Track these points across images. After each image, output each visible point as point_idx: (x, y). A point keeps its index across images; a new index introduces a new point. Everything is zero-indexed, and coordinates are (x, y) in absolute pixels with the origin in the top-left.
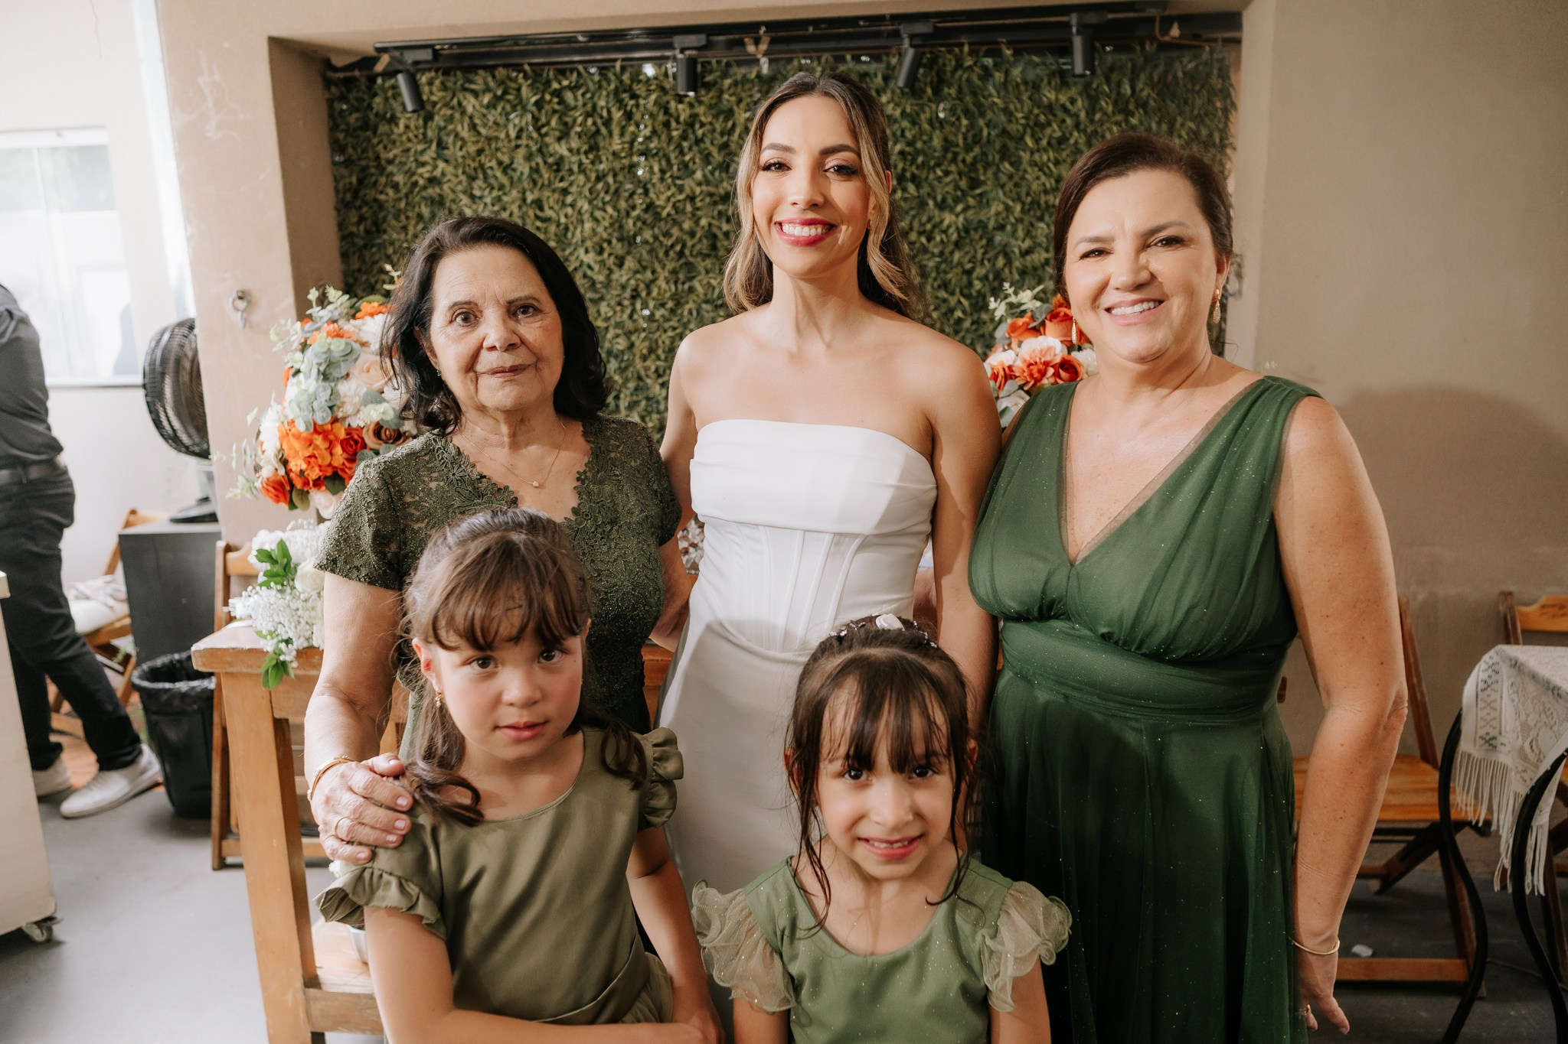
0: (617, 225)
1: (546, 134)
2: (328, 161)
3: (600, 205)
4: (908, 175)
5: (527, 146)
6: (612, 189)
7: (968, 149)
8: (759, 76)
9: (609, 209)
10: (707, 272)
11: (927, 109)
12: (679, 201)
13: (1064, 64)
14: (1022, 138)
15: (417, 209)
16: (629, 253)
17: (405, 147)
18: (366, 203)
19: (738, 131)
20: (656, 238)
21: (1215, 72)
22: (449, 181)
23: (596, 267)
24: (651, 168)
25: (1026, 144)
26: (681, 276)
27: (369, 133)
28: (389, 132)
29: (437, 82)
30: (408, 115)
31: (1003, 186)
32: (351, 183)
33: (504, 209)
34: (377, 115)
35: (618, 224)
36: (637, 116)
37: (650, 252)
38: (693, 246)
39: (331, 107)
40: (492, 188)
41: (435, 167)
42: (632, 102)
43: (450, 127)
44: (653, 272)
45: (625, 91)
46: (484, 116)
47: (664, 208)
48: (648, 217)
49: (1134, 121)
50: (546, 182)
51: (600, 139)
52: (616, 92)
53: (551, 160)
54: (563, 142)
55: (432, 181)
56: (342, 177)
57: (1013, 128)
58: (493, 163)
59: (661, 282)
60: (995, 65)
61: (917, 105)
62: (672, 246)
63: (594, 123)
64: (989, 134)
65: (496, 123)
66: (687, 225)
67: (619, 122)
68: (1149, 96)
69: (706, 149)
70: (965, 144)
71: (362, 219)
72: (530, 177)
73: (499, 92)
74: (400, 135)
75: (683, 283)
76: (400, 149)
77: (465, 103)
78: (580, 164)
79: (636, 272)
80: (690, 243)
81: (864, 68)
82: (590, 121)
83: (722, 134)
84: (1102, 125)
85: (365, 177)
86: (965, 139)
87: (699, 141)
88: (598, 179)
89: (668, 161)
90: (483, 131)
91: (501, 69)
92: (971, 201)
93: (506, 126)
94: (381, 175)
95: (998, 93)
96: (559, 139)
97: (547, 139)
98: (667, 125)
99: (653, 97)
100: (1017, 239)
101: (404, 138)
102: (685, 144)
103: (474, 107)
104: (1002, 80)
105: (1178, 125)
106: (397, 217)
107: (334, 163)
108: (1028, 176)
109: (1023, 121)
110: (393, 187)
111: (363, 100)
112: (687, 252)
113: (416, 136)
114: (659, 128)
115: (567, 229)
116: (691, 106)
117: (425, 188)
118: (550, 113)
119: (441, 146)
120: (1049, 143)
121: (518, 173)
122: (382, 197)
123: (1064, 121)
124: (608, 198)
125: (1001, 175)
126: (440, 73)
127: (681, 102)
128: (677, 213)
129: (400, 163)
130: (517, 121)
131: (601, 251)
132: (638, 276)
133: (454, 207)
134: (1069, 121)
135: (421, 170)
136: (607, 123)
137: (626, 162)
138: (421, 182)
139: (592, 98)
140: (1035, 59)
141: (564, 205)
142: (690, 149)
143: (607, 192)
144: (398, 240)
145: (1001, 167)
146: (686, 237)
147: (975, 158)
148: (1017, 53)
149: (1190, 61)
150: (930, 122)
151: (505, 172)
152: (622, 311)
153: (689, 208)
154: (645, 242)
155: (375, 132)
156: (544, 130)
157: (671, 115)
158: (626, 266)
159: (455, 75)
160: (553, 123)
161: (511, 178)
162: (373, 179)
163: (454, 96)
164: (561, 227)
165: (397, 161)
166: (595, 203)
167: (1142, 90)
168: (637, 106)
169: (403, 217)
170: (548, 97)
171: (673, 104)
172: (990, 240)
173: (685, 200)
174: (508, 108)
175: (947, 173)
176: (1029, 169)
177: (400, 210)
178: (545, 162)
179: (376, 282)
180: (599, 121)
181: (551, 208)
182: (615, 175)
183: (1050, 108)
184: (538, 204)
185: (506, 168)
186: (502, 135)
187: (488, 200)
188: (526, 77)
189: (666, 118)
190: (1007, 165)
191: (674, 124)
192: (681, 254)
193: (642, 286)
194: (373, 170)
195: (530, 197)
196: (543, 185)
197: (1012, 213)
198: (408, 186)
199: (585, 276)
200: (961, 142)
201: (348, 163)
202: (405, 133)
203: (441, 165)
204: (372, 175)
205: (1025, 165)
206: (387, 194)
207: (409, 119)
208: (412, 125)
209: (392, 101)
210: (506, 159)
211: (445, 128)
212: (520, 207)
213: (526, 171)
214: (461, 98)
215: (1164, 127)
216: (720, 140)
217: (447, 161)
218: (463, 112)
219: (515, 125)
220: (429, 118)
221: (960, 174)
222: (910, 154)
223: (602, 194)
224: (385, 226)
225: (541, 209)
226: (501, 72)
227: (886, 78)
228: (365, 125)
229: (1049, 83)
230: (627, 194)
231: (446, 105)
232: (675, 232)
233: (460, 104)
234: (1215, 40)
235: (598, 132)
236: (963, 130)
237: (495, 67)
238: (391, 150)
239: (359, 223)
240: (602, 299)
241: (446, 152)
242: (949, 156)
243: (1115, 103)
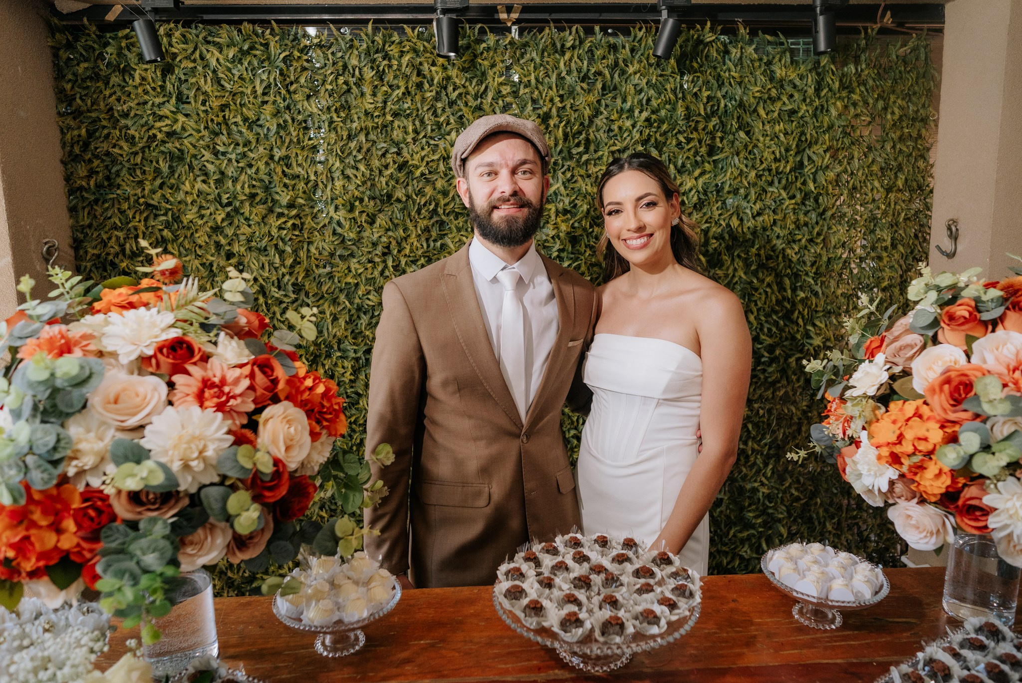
0: (369, 184)
1: (295, 92)
2: (54, 111)
3: (352, 162)
4: (653, 140)
5: (274, 102)
6: (364, 150)
7: (708, 118)
8: (512, 43)
9: (362, 168)
10: (459, 230)
11: (671, 80)
12: (433, 160)
13: (792, 44)
14: (755, 110)
15: (154, 163)
16: (380, 211)
17: (141, 100)
18: (97, 157)
19: (490, 95)
20: (408, 197)
21: (923, 56)
22: (191, 135)
23: (347, 225)
24: (404, 127)
25: (758, 115)
26: (434, 234)
27: (100, 84)
28: (123, 84)
29: (177, 34)
30: (145, 66)
31: (738, 155)
32: (79, 136)
33: (250, 166)
34: (109, 64)
35: (370, 181)
36: (389, 77)
37: (402, 210)
38: (445, 205)
39: (56, 56)
40: (238, 144)
41: (176, 121)
42: (386, 62)
43: (194, 80)
44: (405, 230)
45: (377, 52)
46: (229, 70)
47: (417, 167)
48: (401, 176)
49: (855, 97)
50: (295, 140)
51: (351, 99)
52: (368, 53)
53: (300, 117)
54: (312, 100)
55: (171, 134)
56: (69, 128)
57: (749, 100)
58: (239, 119)
59: (413, 239)
60: (731, 42)
61: (661, 76)
62: (425, 205)
63: (346, 83)
64: (726, 106)
65: (241, 78)
66: (439, 184)
67: (372, 82)
68: (869, 75)
69: (461, 110)
70: (706, 114)
71: (92, 173)
72: (278, 133)
73: (246, 47)
74: (136, 87)
75: (435, 241)
76: (136, 101)
77: (208, 56)
78: (331, 122)
79: (388, 230)
80: (442, 202)
81: (612, 40)
82: (341, 80)
83: (476, 99)
84: (827, 102)
85: (96, 131)
86: (705, 109)
87: (452, 104)
88: (350, 138)
89: (422, 122)
90: (226, 85)
91: (246, 24)
92: (707, 167)
93: (253, 82)
94: (115, 128)
95: (736, 66)
96: (308, 97)
97: (297, 97)
98: (420, 86)
99: (406, 59)
100: (748, 202)
101: (140, 90)
102: (439, 105)
103: (218, 60)
104: (738, 55)
105: (891, 102)
106: (132, 171)
107: (59, 114)
108: (760, 145)
109: (758, 95)
110: (127, 141)
111: (94, 50)
112: (440, 211)
113: (154, 89)
114: (413, 91)
115: (316, 186)
116: (445, 68)
117: (164, 142)
118: (299, 70)
119: (181, 99)
120: (779, 114)
121: (265, 130)
122: (116, 150)
123: (792, 96)
124: (360, 157)
125: (737, 143)
126: (180, 26)
127: (434, 64)
128: (430, 173)
129: (136, 115)
130: (264, 77)
131: (352, 209)
132: (390, 233)
133: (195, 163)
134: (796, 95)
135: (158, 124)
136: (359, 83)
137: (380, 121)
138: (160, 136)
139: (342, 57)
140: (768, 37)
141: (314, 162)
142: (443, 110)
143: (359, 151)
144: (136, 195)
145: (737, 136)
146: (440, 196)
147: (714, 126)
148: (753, 33)
149: (902, 46)
150: (674, 91)
151: (250, 128)
152: (374, 268)
153: (442, 167)
154: (399, 200)
155: (107, 84)
156: (292, 88)
157: (424, 77)
158: (377, 225)
159: (196, 27)
160: (302, 80)
161: (258, 134)
162: (106, 132)
163: (195, 49)
164: (309, 185)
165: (132, 114)
166: (347, 161)
167: (862, 70)
168: (390, 66)
169: (138, 172)
170: (297, 54)
171: (426, 66)
172: (724, 203)
173: (439, 160)
174: (255, 63)
175: (689, 140)
176: (761, 139)
177: (137, 164)
178: (293, 120)
179: (110, 238)
180: (352, 80)
181: (299, 165)
182: (367, 135)
183: (781, 84)
184: (286, 160)
185: (251, 124)
186: (249, 91)
187: (233, 156)
188: (273, 34)
189: (419, 79)
190: (742, 134)
191: (426, 86)
192: (435, 212)
193: (394, 243)
194: (104, 123)
195: (278, 154)
196: (291, 141)
197: (746, 177)
198: (145, 140)
199: (334, 233)
200: (703, 113)
201: (77, 114)
202: (141, 84)
203: (181, 118)
204: (104, 127)
205: (758, 135)
206: (121, 148)
207: (146, 70)
208: (149, 75)
209: (126, 52)
210: (251, 115)
211: (186, 81)
212: (267, 164)
213: (274, 128)
214: (205, 52)
215: (880, 104)
216: (473, 103)
217: (187, 115)
218: (206, 66)
219: (262, 81)
220: (167, 70)
221: (700, 142)
222: (655, 121)
223: (354, 153)
224: (119, 180)
225: (289, 166)
226: (247, 27)
227: (632, 50)
228: (96, 76)
229: (780, 60)
230: (380, 153)
231: (186, 58)
232: (428, 190)
233: (202, 58)
234: (922, 30)
235: (349, 91)
236: (705, 100)
237: (240, 22)
238: (124, 103)
239: (89, 177)
240: (352, 255)
241: (185, 106)
242: (693, 124)
243: (841, 81)
